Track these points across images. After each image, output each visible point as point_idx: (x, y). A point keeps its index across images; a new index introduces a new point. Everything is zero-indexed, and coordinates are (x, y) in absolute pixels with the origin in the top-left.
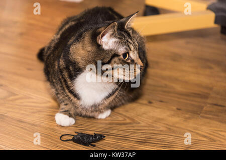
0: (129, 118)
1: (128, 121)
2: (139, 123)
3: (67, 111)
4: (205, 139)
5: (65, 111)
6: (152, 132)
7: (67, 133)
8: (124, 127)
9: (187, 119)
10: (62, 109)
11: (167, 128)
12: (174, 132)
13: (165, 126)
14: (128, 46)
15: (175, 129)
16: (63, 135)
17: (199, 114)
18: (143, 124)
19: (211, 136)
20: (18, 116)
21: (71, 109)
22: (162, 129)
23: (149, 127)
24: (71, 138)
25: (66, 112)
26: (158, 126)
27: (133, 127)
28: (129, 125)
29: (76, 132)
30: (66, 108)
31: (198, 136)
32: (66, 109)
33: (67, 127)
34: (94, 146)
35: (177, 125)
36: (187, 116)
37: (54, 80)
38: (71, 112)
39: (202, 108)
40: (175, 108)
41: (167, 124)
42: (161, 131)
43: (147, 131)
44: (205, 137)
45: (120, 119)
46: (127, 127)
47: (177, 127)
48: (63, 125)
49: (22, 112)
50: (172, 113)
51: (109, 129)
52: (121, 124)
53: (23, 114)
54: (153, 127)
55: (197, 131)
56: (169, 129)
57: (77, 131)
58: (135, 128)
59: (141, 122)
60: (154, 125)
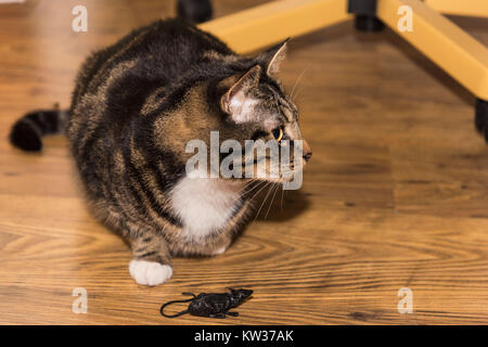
0: (267, 241)
1: (269, 249)
2: (293, 249)
3: (153, 253)
4: (430, 257)
5: (149, 254)
6: (326, 262)
7: (169, 300)
8: (268, 264)
9: (376, 222)
10: (140, 250)
11: (348, 248)
12: (366, 253)
13: (344, 244)
14: (283, 113)
15: (365, 246)
16: (165, 305)
17: (393, 208)
18: (301, 250)
19: (439, 248)
20: (49, 283)
21: (159, 247)
22: (341, 251)
23: (316, 253)
24: (186, 308)
25: (151, 257)
26: (330, 247)
27: (287, 259)
28: (277, 257)
29: (184, 294)
30: (151, 247)
31: (415, 253)
32: (150, 250)
33: (160, 286)
34: (235, 314)
35: (365, 239)
36: (373, 215)
37: (117, 195)
38: (161, 254)
39: (390, 193)
40: (341, 203)
41: (346, 241)
42: (342, 257)
43: (317, 263)
44: (428, 252)
45: (253, 247)
46: (274, 262)
47: (367, 243)
48: (151, 284)
49: (52, 272)
50: (342, 215)
51: (245, 274)
52: (260, 258)
53: (55, 276)
54: (324, 251)
55: (408, 244)
56: (355, 249)
57: (186, 290)
58: (291, 261)
59: (296, 246)
60: (324, 247)
